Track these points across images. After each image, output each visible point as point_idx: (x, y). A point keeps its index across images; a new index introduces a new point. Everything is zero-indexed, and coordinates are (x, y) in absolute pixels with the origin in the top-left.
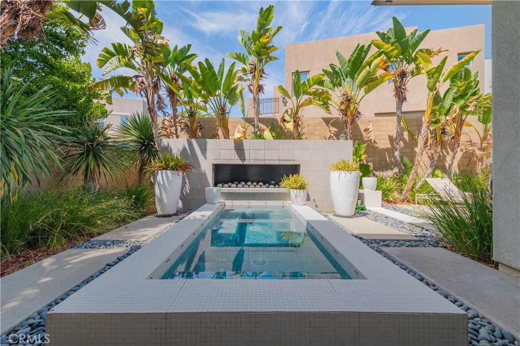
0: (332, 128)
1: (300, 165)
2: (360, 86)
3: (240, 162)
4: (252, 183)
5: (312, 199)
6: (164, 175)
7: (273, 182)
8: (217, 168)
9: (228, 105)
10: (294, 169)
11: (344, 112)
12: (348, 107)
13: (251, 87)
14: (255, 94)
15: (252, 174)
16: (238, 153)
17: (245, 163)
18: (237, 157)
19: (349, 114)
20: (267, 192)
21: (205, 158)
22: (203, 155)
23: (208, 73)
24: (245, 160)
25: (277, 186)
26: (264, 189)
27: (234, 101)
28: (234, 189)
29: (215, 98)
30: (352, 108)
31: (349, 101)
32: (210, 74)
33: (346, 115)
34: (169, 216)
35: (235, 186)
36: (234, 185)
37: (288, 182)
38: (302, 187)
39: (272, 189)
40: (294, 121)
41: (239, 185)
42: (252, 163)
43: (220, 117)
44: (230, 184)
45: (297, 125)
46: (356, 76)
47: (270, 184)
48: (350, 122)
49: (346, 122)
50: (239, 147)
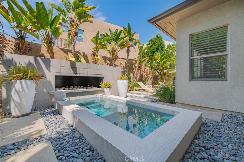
1: (103, 77)
2: (119, 46)
3: (74, 75)
4: (77, 87)
7: (88, 86)
8: (57, 78)
9: (54, 38)
10: (101, 79)
15: (75, 81)
16: (73, 70)
19: (114, 56)
20: (90, 91)
21: (50, 71)
22: (48, 69)
24: (77, 74)
25: (91, 87)
26: (85, 90)
27: (58, 37)
30: (115, 54)
31: (114, 51)
35: (68, 89)
39: (89, 89)
41: (70, 88)
42: (81, 75)
43: (49, 44)
46: (118, 41)
47: (87, 87)
48: (114, 60)
50: (73, 66)
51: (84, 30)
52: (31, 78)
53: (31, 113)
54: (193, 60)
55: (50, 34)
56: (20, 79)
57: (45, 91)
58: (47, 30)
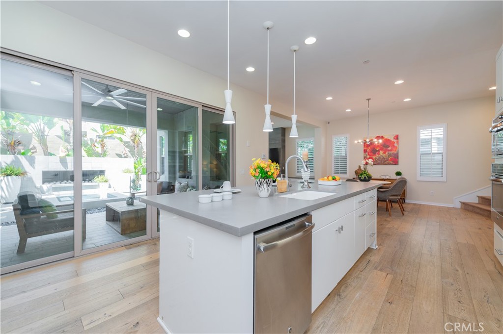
0: (126, 149)
1: (105, 170)
3: (64, 170)
5: (112, 187)
8: (45, 173)
9: (47, 129)
10: (102, 172)
11: (133, 141)
12: (135, 138)
16: (62, 164)
17: (67, 170)
18: (62, 167)
21: (34, 168)
22: (32, 167)
24: (67, 168)
25: (90, 182)
27: (52, 127)
28: (58, 185)
29: (36, 124)
30: (137, 139)
33: (134, 143)
35: (59, 183)
37: (97, 180)
38: (106, 181)
39: (87, 184)
40: (101, 145)
43: (40, 137)
44: (55, 182)
45: (103, 146)
47: (86, 181)
48: (136, 146)
49: (134, 146)
50: (64, 161)
52: (16, 175)
55: (42, 125)
56: (8, 176)
58: (38, 123)
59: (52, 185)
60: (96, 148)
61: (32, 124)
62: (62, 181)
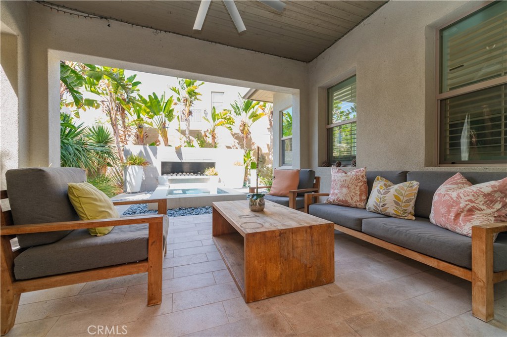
0: (235, 140)
1: (215, 162)
2: (250, 118)
3: (179, 161)
4: (186, 173)
5: (222, 181)
6: (133, 168)
7: (199, 173)
8: (164, 164)
9: (167, 122)
10: (212, 165)
11: (242, 131)
12: (244, 128)
13: (184, 111)
14: (187, 117)
15: (186, 168)
16: (178, 155)
17: (183, 161)
18: (177, 158)
19: (244, 132)
20: (196, 178)
21: (156, 158)
22: (155, 156)
23: (155, 102)
24: (182, 159)
25: (202, 175)
26: (194, 177)
27: (171, 119)
28: (174, 177)
30: (246, 130)
31: (245, 125)
32: (156, 103)
34: (136, 193)
36: (174, 175)
37: (208, 172)
38: (216, 174)
39: (199, 177)
40: (212, 136)
42: (187, 161)
43: (162, 129)
44: (172, 174)
45: (214, 137)
46: (248, 112)
48: (245, 137)
49: (243, 137)
50: (179, 152)
51: (224, 93)
52: (138, 164)
53: (139, 192)
54: (283, 141)
55: (164, 117)
56: (132, 165)
57: (152, 176)
58: (160, 116)
59: (170, 177)
60: (207, 138)
61: (155, 116)
62: (178, 173)
